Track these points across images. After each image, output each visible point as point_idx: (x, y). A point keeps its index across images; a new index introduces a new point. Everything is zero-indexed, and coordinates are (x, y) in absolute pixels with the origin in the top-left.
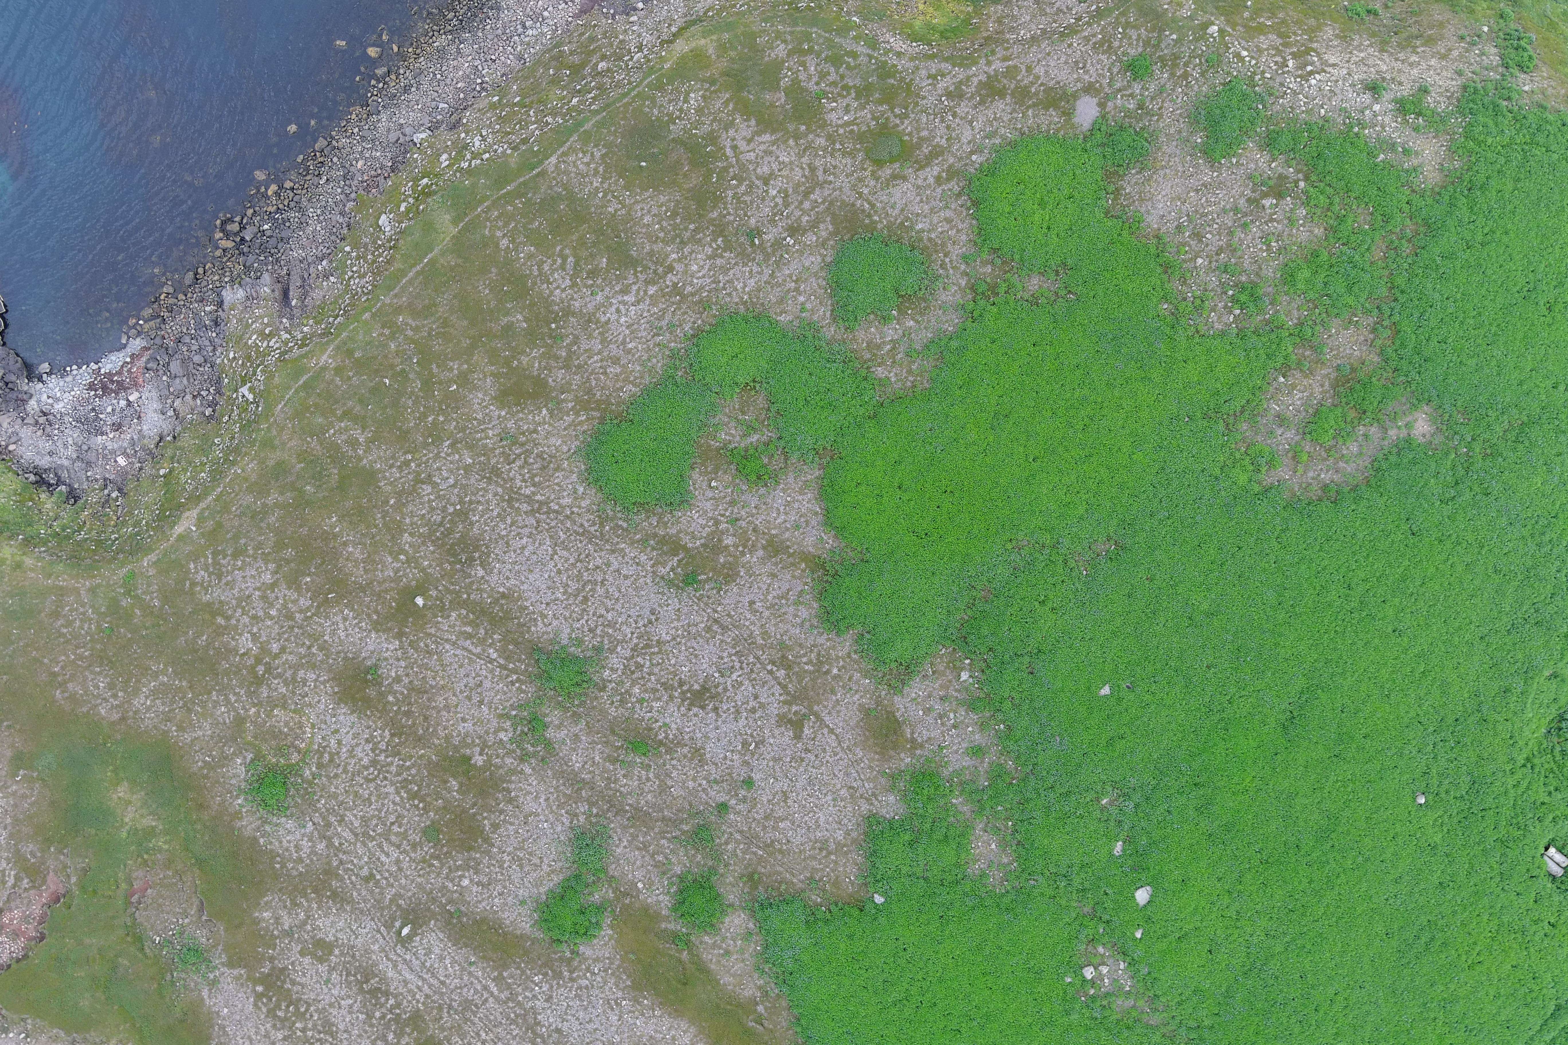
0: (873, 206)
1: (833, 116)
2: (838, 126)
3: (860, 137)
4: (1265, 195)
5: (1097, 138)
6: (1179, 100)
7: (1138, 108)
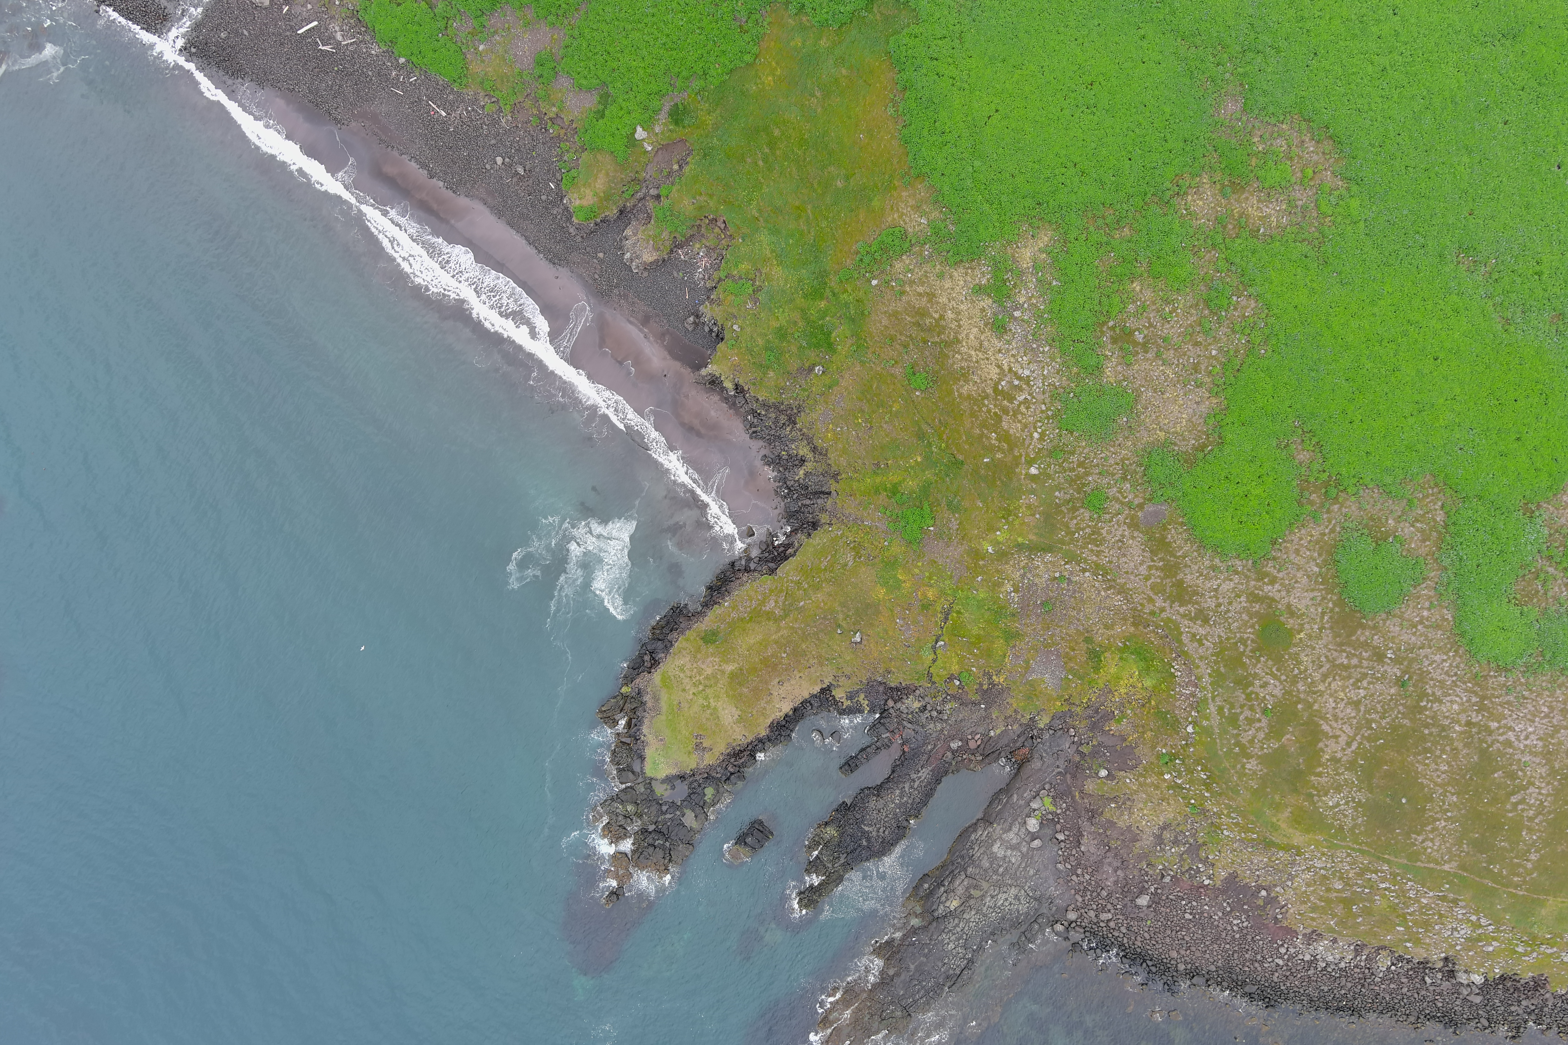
0: (1323, 614)
1: (1278, 692)
2: (1281, 682)
3: (1278, 660)
4: (1136, 343)
5: (1170, 492)
6: (1103, 455)
7: (1127, 479)
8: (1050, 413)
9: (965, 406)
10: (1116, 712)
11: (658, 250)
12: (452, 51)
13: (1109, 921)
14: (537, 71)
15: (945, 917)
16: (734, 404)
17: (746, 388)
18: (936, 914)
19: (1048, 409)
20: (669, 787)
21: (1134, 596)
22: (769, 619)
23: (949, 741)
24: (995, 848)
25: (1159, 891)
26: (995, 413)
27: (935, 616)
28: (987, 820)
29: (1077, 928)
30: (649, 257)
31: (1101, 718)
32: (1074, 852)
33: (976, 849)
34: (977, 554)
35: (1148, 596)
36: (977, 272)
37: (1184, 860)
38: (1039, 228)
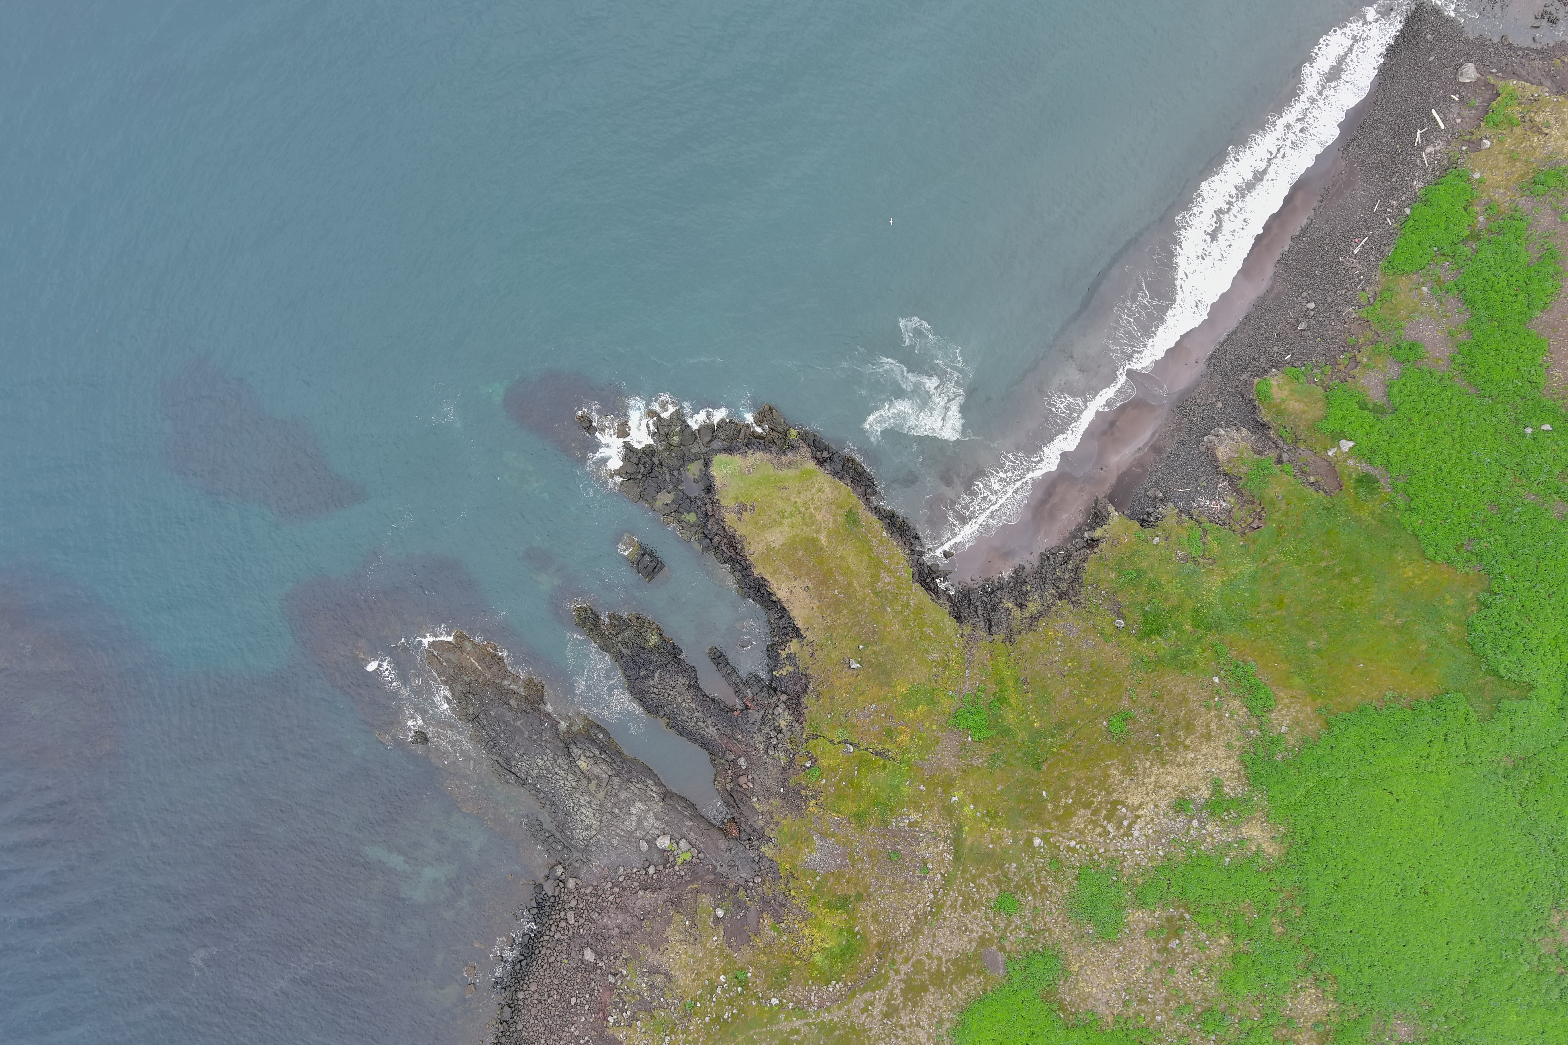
4: (1167, 940)
5: (1017, 977)
6: (1054, 910)
7: (1029, 934)
8: (1096, 857)
9: (1097, 772)
10: (783, 925)
11: (1229, 462)
12: (1420, 260)
13: (566, 920)
14: (1404, 344)
15: (570, 755)
16: (1075, 537)
17: (1096, 550)
18: (572, 746)
19: (1100, 855)
20: (696, 477)
21: (910, 943)
22: (873, 577)
23: (744, 757)
24: (639, 805)
25: (599, 971)
26: (1093, 803)
27: (880, 742)
28: (667, 795)
29: (558, 889)
30: (1222, 453)
31: (775, 909)
32: (636, 884)
33: (638, 786)
34: (949, 785)
35: (911, 957)
36: (1235, 783)
37: (633, 996)
38: (1282, 843)
